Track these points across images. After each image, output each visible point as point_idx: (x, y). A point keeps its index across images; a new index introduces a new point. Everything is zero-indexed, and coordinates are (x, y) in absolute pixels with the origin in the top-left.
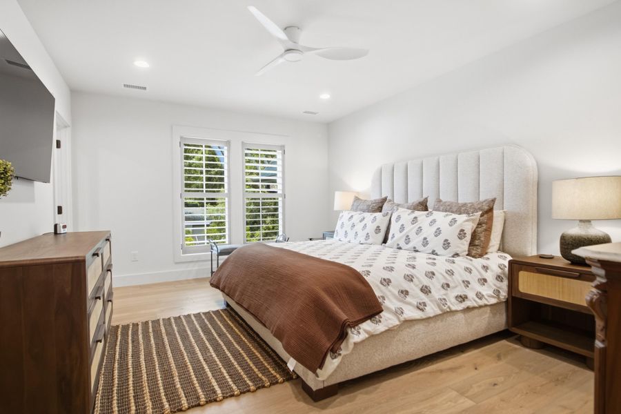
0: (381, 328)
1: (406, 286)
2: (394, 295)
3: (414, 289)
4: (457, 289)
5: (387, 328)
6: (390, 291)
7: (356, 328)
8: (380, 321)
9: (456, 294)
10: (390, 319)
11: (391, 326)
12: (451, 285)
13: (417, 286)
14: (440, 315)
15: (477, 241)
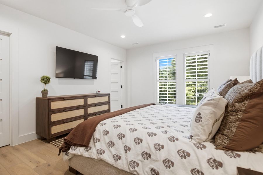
0: (86, 154)
1: (115, 140)
2: (105, 142)
3: (120, 144)
4: (157, 163)
5: (89, 157)
6: (104, 138)
7: (76, 147)
8: (88, 151)
9: (152, 166)
10: (93, 153)
11: (92, 157)
12: (152, 157)
13: (123, 143)
14: (128, 172)
15: (226, 130)
